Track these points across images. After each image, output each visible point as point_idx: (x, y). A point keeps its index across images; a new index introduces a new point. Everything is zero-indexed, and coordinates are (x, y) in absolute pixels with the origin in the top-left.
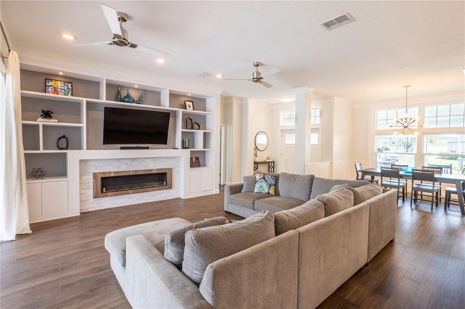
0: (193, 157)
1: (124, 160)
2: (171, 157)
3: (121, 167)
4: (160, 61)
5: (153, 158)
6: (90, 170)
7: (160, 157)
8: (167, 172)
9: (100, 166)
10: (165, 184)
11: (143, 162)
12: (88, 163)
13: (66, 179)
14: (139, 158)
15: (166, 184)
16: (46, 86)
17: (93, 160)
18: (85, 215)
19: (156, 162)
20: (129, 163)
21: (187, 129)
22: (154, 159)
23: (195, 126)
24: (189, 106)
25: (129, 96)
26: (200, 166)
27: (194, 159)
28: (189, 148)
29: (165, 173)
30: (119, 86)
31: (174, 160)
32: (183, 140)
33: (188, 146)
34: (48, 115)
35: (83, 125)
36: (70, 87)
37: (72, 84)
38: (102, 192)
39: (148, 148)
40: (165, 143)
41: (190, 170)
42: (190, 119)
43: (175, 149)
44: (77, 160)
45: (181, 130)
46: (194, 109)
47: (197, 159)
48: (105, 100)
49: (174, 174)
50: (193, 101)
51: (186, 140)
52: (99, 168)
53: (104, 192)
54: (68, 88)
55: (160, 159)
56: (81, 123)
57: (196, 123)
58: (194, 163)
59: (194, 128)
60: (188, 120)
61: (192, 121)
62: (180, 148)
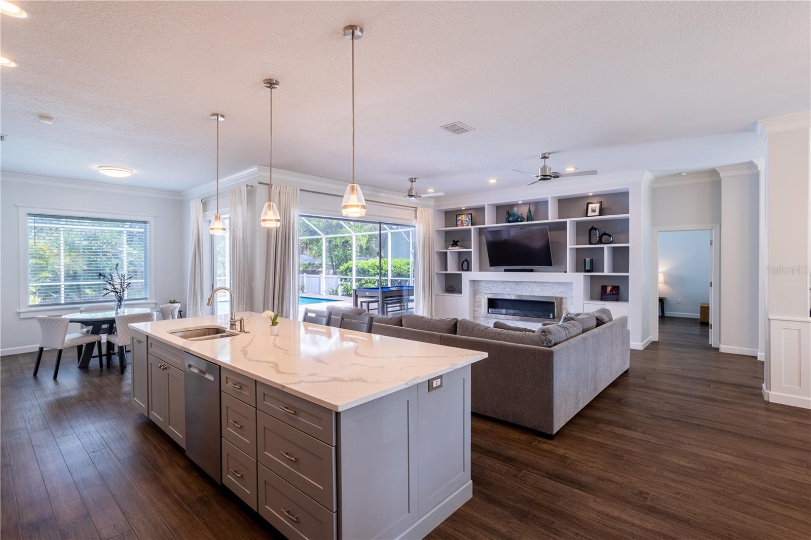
0: (608, 286)
1: (509, 283)
2: (563, 283)
3: (506, 290)
5: (539, 282)
6: (481, 290)
7: (548, 282)
8: (554, 301)
9: (488, 287)
10: (551, 317)
11: (527, 287)
13: (460, 295)
14: (523, 282)
15: (554, 317)
16: (457, 220)
17: (483, 281)
19: (542, 287)
20: (513, 286)
21: (590, 243)
22: (540, 284)
23: (605, 238)
24: (594, 211)
25: (514, 215)
26: (617, 300)
27: (609, 289)
28: (592, 272)
29: (553, 303)
30: (508, 206)
31: (567, 287)
32: (585, 260)
33: (590, 268)
34: (455, 244)
35: (472, 250)
36: (470, 218)
37: (471, 214)
38: (488, 312)
39: (532, 271)
40: (549, 263)
41: (585, 302)
42: (596, 229)
43: (566, 272)
44: (470, 280)
45: (569, 246)
46: (600, 214)
47: (616, 289)
48: (488, 224)
49: (566, 306)
50: (602, 202)
51: (588, 260)
52: (488, 289)
53: (490, 312)
54: (469, 219)
55: (549, 284)
56: (471, 248)
57: (605, 234)
58: (606, 294)
59: (603, 241)
60: (593, 231)
61: (598, 232)
62: (568, 270)
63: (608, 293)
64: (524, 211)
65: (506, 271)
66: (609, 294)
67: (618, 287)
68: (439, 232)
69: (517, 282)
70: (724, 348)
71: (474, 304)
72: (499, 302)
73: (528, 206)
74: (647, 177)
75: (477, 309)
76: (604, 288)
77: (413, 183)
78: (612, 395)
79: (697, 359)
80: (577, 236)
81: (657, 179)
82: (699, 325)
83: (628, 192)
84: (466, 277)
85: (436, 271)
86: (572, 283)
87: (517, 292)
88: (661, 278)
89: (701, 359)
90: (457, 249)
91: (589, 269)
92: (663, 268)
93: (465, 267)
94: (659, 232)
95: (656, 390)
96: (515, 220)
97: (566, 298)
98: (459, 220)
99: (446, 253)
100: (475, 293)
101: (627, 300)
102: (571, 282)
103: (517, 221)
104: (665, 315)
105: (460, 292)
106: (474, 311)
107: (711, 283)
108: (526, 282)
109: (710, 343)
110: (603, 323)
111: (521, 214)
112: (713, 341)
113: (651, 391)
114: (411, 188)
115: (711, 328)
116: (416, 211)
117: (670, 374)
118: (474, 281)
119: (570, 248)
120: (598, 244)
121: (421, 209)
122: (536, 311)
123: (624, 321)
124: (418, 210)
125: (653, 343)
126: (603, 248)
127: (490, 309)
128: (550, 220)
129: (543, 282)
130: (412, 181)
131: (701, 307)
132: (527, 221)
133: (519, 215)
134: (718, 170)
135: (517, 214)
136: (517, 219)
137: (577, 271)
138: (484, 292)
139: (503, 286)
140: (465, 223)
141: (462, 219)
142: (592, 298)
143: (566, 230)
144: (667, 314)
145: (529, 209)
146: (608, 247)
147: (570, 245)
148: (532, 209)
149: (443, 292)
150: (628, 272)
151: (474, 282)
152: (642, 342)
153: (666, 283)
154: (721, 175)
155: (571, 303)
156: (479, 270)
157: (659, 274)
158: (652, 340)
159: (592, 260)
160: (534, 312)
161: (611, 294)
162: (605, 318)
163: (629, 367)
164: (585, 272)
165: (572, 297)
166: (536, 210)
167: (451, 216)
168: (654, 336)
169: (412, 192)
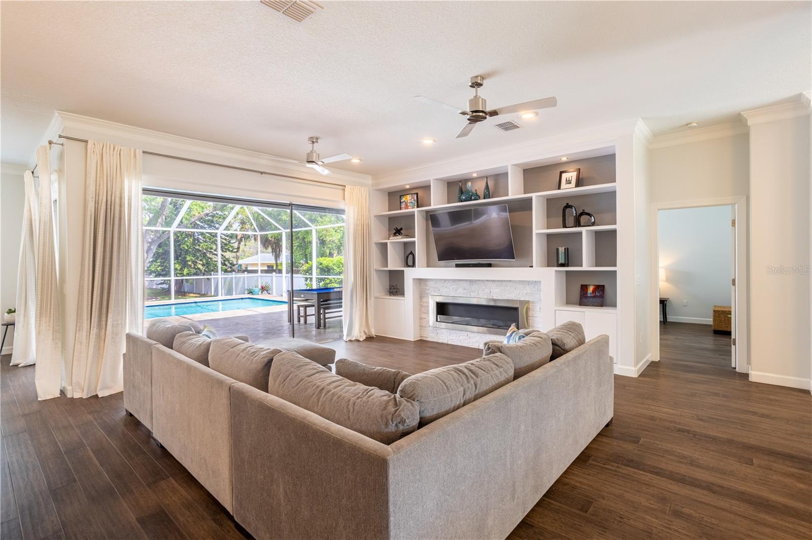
0: (589, 285)
1: (461, 282)
2: (529, 281)
3: (459, 291)
4: (428, 142)
5: (499, 281)
6: (428, 292)
7: (510, 281)
8: (518, 306)
9: (437, 288)
11: (484, 287)
12: (428, 283)
13: (403, 298)
14: (479, 280)
16: (401, 202)
17: (431, 280)
18: (422, 343)
19: (503, 288)
20: (467, 287)
21: (565, 226)
22: (500, 283)
23: (583, 219)
24: (569, 182)
25: (468, 192)
26: (602, 305)
27: (591, 289)
28: (568, 266)
29: (516, 309)
30: (460, 181)
31: (534, 287)
32: (558, 250)
33: (565, 261)
34: (398, 232)
35: (415, 239)
36: (416, 198)
37: (417, 194)
38: (437, 320)
39: (490, 265)
40: (512, 257)
41: (556, 308)
42: (571, 207)
43: (532, 267)
44: (413, 279)
45: (535, 231)
46: (577, 185)
47: (600, 288)
48: (434, 205)
49: (534, 312)
50: (580, 169)
51: (562, 250)
52: (437, 290)
53: (439, 320)
54: (414, 200)
55: (510, 283)
56: (415, 237)
57: (583, 213)
58: (587, 297)
59: (582, 225)
60: (568, 210)
61: (574, 210)
62: (534, 265)
63: (589, 295)
64: (480, 187)
65: (458, 266)
66: (591, 297)
67: (604, 286)
68: (379, 217)
69: (471, 281)
70: (757, 376)
71: (420, 311)
72: (451, 308)
73: (486, 179)
74: (641, 130)
75: (424, 316)
76: (584, 288)
77: (316, 144)
78: (574, 487)
79: (717, 394)
80: (547, 217)
81: (657, 135)
82: (712, 334)
83: (615, 154)
84: (411, 275)
85: (375, 267)
86: (540, 282)
87: (472, 294)
88: (662, 274)
89: (724, 396)
90: (400, 239)
91: (563, 262)
92: (665, 262)
93: (410, 263)
94: (659, 210)
95: (657, 474)
96: (469, 198)
97: (533, 302)
98: (403, 202)
99: (386, 244)
100: (421, 295)
101: (614, 305)
102: (539, 280)
103: (471, 200)
104: (668, 321)
105: (403, 294)
106: (421, 319)
107: (734, 281)
108: (482, 280)
109: (733, 366)
110: (566, 351)
111: (476, 190)
112: (738, 361)
113: (647, 477)
114: (311, 152)
115: (735, 344)
116: (344, 190)
117: (679, 430)
118: (420, 279)
119: (536, 234)
120: (576, 227)
121: (350, 187)
122: (495, 319)
123: (603, 343)
124: (347, 189)
125: (653, 365)
126: (581, 233)
127: (438, 316)
128: (511, 196)
129: (505, 281)
130: (313, 142)
131: (715, 311)
132: (484, 198)
133: (474, 191)
134: (744, 115)
135: (471, 191)
136: (471, 197)
137: (549, 266)
138: (432, 294)
139: (454, 286)
140: (410, 206)
141: (406, 201)
142: (569, 302)
143: (532, 210)
144: (670, 318)
145: (487, 183)
146: (586, 230)
147: (536, 229)
148: (491, 184)
149: (386, 294)
150: (615, 266)
151: (420, 282)
152: (636, 365)
153: (668, 280)
154: (749, 123)
155: (540, 309)
156: (426, 265)
157: (660, 269)
158: (651, 360)
159: (567, 251)
160: (492, 322)
161: (594, 297)
162: (569, 341)
163: (612, 416)
164: (558, 266)
165: (540, 300)
166: (496, 185)
167: (395, 196)
168: (654, 354)
169: (312, 156)
